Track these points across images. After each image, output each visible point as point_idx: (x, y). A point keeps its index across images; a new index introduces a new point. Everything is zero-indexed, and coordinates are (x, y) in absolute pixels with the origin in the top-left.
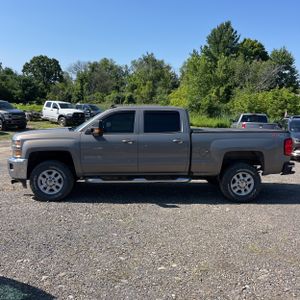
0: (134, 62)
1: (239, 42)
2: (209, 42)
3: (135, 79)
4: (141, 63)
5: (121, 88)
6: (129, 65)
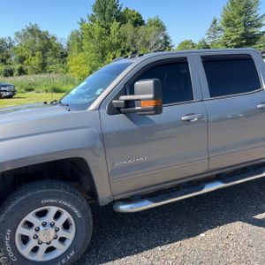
0: (17, 34)
1: (122, 11)
2: (95, 11)
3: (22, 50)
4: (25, 34)
5: (8, 61)
6: (13, 38)
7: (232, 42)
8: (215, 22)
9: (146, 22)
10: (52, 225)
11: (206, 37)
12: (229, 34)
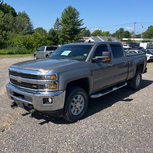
7: (67, 32)
8: (58, 20)
9: (17, 14)
10: (77, 102)
11: (53, 27)
12: (65, 27)
